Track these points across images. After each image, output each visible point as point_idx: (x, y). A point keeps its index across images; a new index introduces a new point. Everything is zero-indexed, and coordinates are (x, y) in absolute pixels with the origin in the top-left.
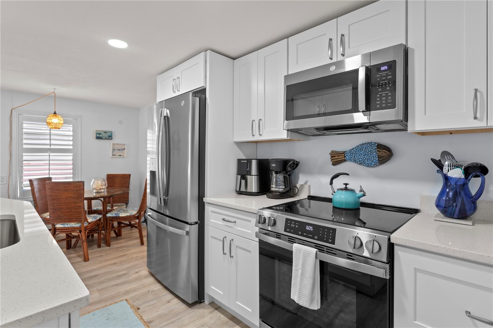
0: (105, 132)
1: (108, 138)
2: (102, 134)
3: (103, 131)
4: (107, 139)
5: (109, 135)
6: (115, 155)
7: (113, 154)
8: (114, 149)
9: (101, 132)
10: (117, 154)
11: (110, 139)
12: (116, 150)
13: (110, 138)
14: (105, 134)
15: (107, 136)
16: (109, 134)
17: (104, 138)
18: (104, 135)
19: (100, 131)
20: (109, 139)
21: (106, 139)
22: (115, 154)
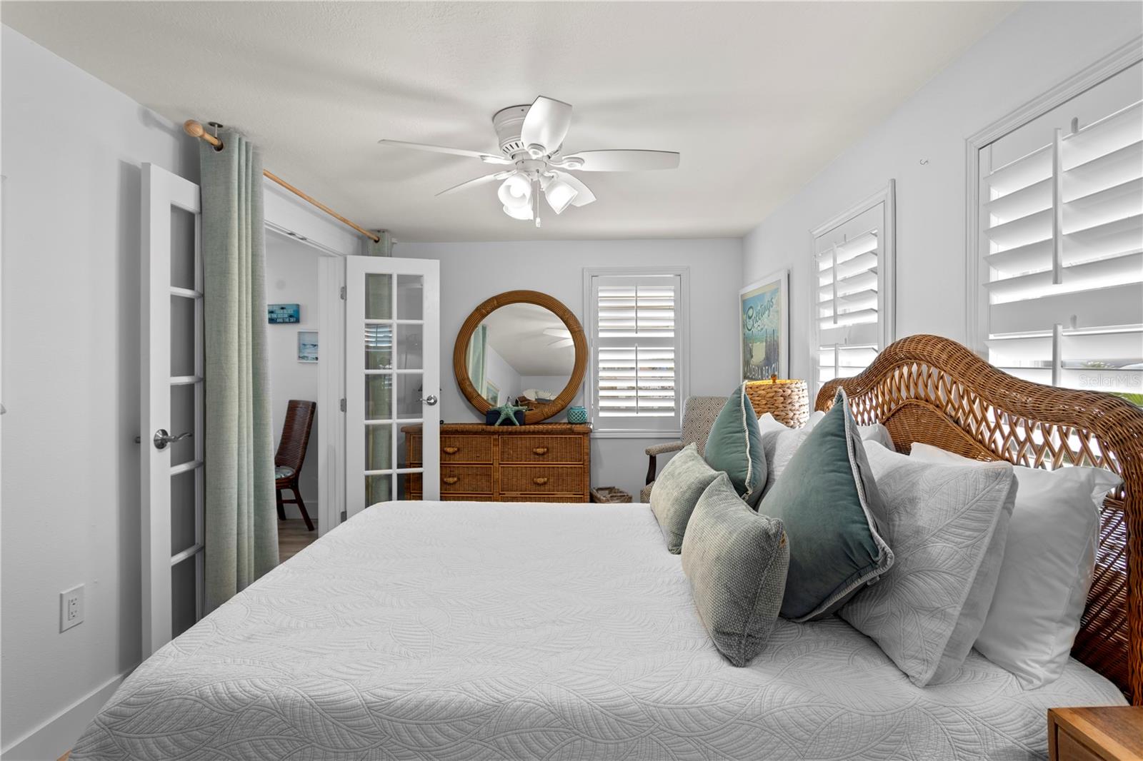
0: (282, 308)
1: (287, 320)
2: (277, 312)
3: (279, 305)
4: (287, 323)
5: (289, 312)
6: (307, 357)
7: (302, 355)
8: (304, 345)
9: (275, 308)
10: (311, 356)
11: (292, 322)
12: (308, 346)
13: (292, 320)
14: (282, 311)
15: (286, 316)
16: (291, 311)
17: (281, 320)
18: (280, 314)
19: (273, 305)
20: (290, 322)
21: (284, 322)
22: (306, 355)
